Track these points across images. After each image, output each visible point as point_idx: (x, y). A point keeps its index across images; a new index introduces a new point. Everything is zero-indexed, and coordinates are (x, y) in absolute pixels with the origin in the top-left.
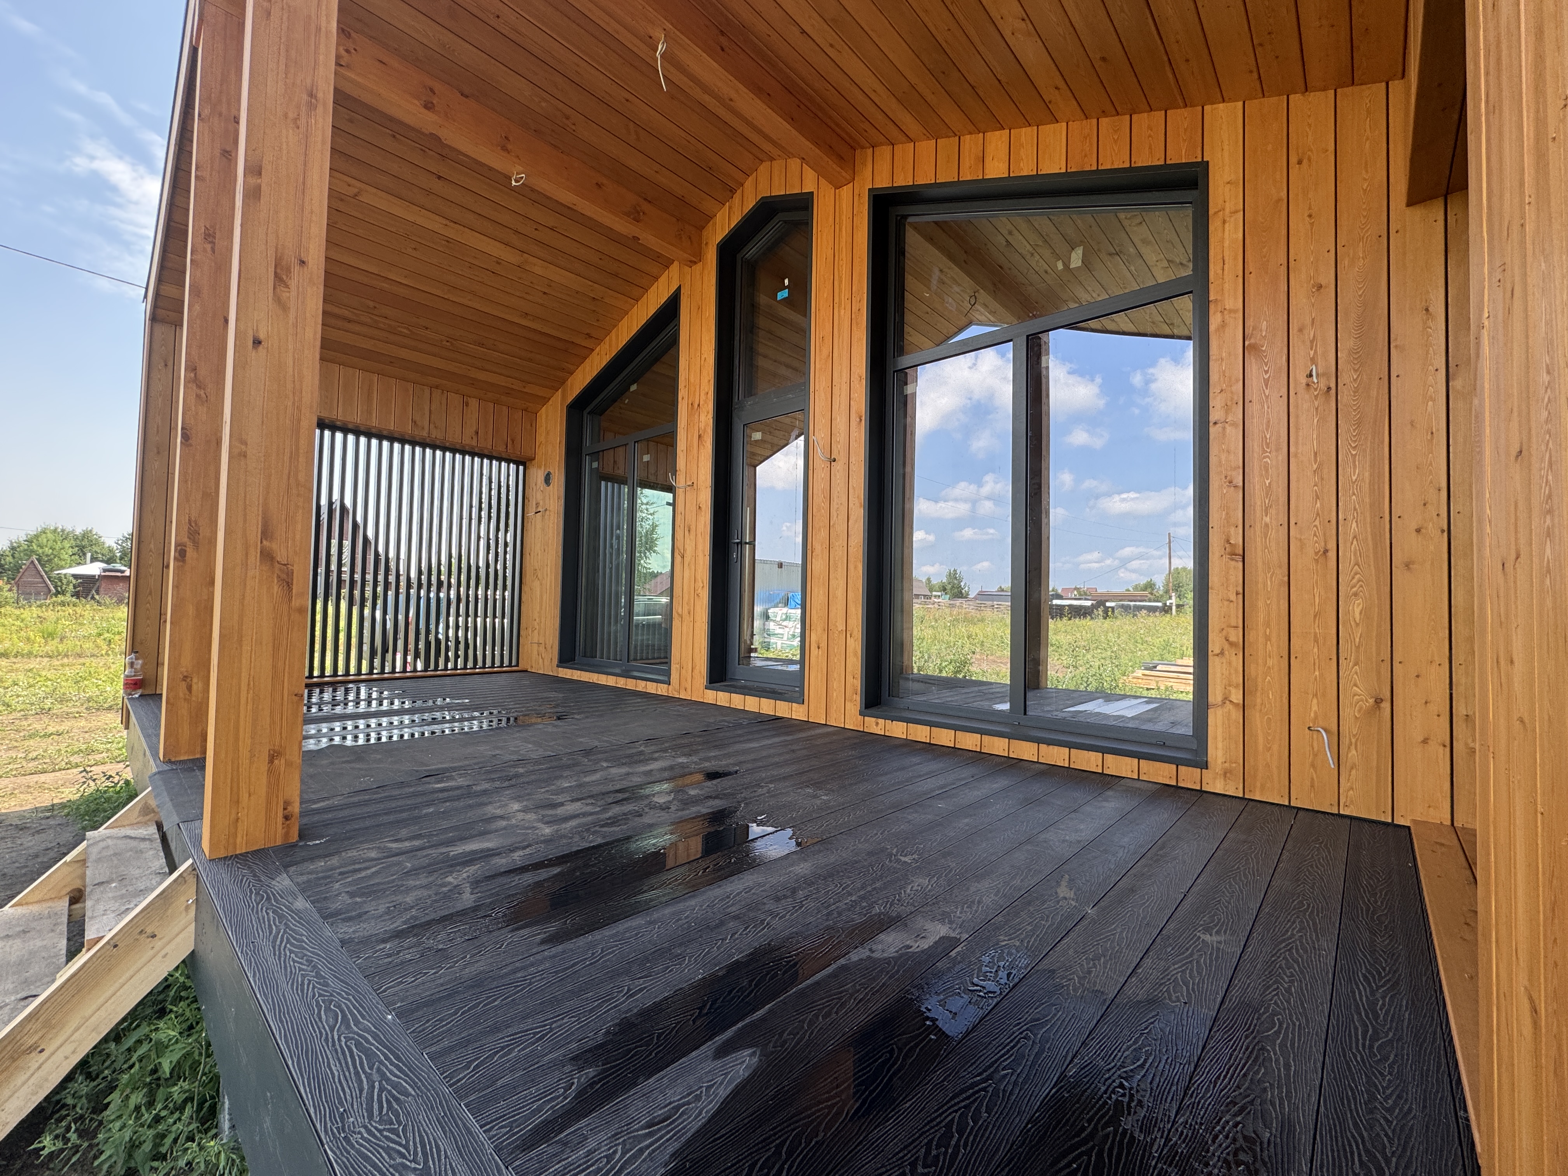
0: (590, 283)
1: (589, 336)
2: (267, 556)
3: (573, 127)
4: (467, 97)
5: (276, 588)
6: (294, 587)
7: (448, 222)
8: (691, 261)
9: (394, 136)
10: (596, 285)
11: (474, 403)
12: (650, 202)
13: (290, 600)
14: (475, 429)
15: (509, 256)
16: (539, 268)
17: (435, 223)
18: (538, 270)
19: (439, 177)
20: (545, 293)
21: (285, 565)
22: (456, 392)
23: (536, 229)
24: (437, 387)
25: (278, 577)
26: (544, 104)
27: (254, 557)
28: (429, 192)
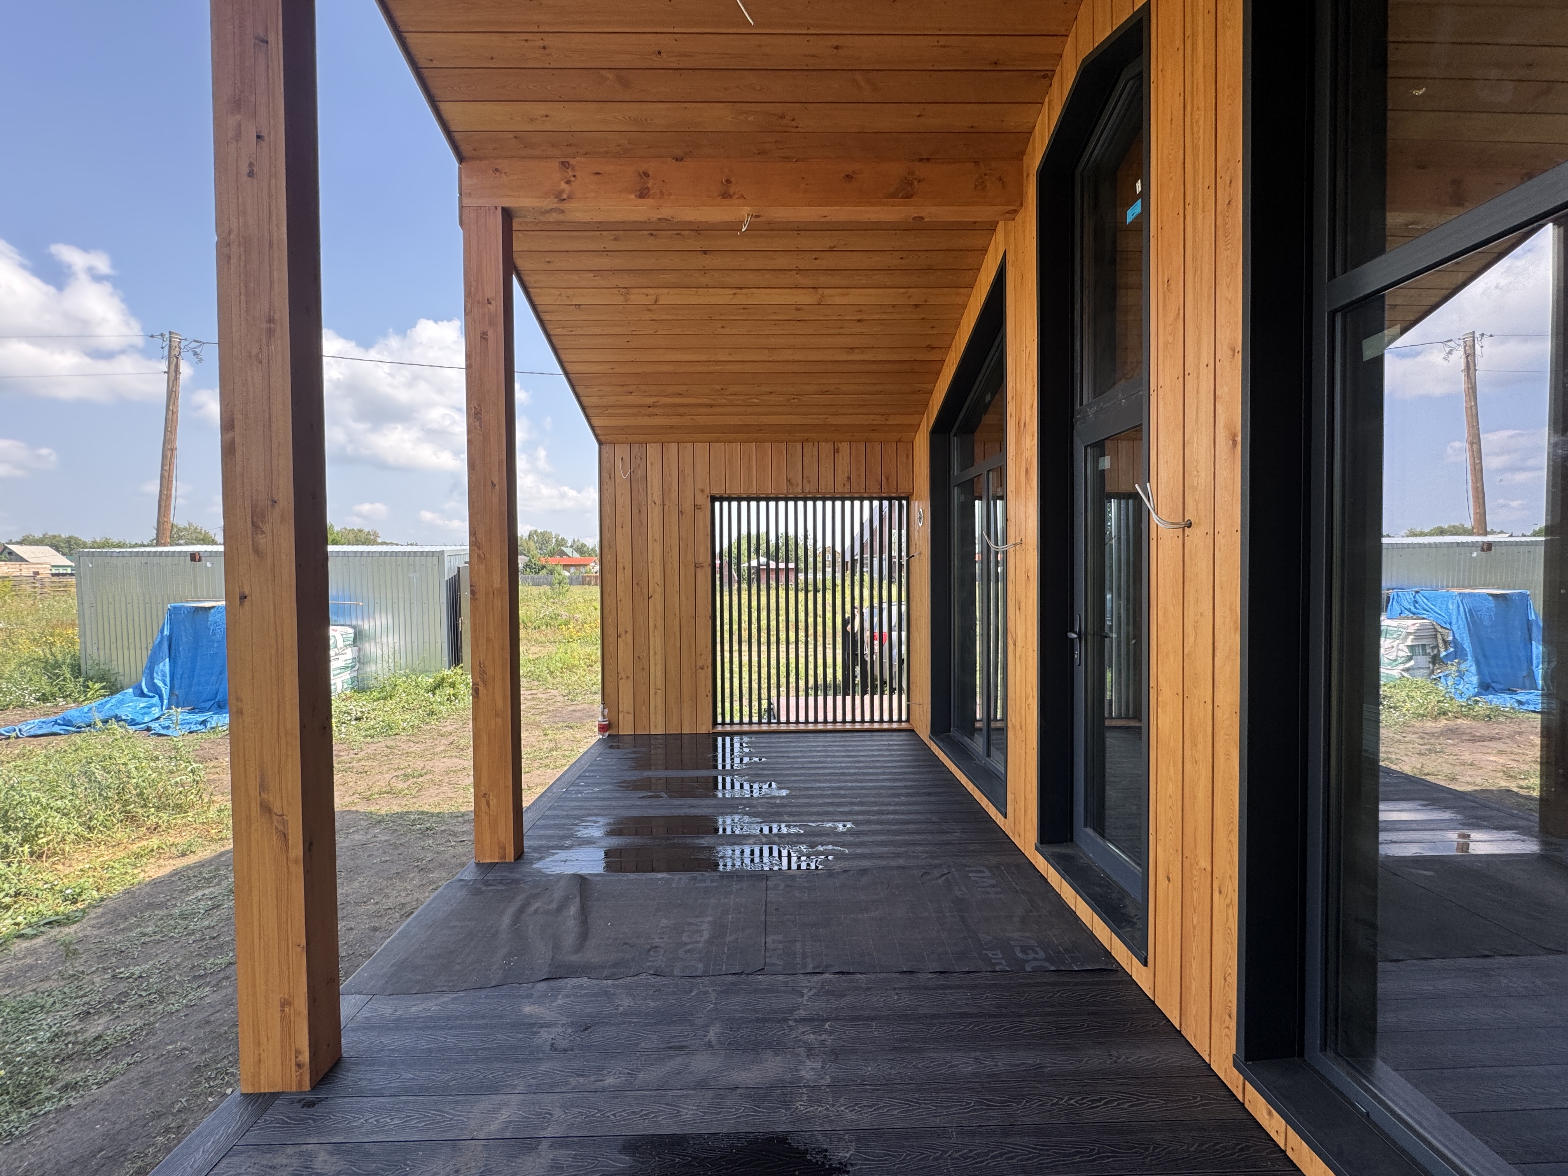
0: (903, 290)
1: (931, 348)
2: (266, 809)
3: (794, 123)
4: (682, 159)
5: (275, 838)
6: (290, 837)
7: (735, 291)
8: (1008, 212)
9: (651, 234)
10: (910, 290)
11: (844, 447)
12: (928, 160)
13: (287, 851)
14: (846, 475)
15: (804, 298)
16: (837, 298)
17: (724, 297)
18: (838, 300)
19: (705, 252)
20: (859, 321)
21: (281, 816)
22: (826, 441)
23: (816, 259)
24: (807, 440)
25: (276, 828)
26: (751, 118)
27: (255, 809)
28: (705, 271)
